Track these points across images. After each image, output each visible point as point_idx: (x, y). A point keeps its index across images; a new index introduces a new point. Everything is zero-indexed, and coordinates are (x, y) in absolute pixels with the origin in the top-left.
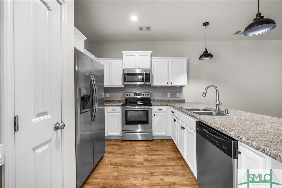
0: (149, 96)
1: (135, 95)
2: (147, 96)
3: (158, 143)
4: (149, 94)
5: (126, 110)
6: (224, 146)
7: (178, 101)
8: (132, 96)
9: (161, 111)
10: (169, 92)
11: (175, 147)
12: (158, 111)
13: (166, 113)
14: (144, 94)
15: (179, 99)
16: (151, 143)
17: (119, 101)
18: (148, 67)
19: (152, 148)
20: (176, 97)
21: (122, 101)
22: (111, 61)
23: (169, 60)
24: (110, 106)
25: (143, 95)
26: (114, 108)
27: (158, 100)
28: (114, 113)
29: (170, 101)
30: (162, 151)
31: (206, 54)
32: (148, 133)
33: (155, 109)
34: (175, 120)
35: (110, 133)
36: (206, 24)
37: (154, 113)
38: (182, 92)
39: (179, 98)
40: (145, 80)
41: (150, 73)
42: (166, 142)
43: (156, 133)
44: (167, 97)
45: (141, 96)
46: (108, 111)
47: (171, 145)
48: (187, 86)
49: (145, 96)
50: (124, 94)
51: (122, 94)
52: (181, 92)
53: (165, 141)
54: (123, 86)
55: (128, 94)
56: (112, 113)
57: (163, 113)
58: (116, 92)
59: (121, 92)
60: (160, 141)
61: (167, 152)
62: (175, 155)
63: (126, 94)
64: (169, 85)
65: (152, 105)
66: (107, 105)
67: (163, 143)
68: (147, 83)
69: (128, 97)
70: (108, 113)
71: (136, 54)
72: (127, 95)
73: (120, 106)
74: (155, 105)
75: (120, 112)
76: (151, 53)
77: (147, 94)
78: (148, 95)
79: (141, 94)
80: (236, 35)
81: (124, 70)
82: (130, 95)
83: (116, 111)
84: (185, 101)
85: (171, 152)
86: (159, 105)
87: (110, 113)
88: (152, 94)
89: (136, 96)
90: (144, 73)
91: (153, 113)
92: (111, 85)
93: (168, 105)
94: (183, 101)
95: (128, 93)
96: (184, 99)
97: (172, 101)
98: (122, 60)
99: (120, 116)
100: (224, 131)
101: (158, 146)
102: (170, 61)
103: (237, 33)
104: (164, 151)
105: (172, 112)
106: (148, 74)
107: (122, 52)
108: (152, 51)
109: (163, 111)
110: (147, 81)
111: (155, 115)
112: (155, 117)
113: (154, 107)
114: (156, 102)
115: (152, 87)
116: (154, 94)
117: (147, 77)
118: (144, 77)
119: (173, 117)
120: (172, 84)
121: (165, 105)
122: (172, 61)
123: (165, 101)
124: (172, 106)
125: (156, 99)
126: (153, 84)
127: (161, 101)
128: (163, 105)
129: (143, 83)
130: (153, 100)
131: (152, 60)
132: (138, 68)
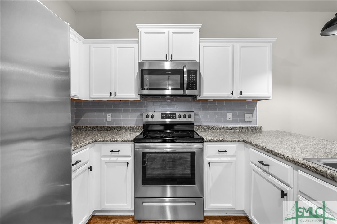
0: (192, 120)
1: (164, 117)
2: (187, 119)
4: (192, 114)
5: (143, 153)
7: (247, 128)
8: (157, 119)
9: (225, 154)
10: (230, 110)
12: (218, 154)
13: (234, 159)
14: (182, 114)
15: (249, 125)
17: (132, 129)
18: (192, 57)
20: (243, 121)
21: (138, 128)
22: (114, 45)
23: (234, 44)
24: (106, 142)
25: (180, 116)
26: (115, 147)
27: (208, 127)
28: (115, 159)
29: (232, 128)
32: (194, 204)
33: (210, 149)
34: (284, 194)
35: (107, 203)
37: (209, 160)
39: (250, 122)
40: (185, 85)
41: (196, 71)
43: (211, 205)
44: (226, 121)
45: (176, 118)
46: (104, 154)
48: (271, 98)
49: (182, 119)
50: (142, 114)
51: (137, 114)
52: (254, 111)
54: (139, 99)
55: (150, 114)
56: (112, 159)
57: (229, 159)
58: (126, 111)
59: (136, 110)
63: (145, 115)
64: (236, 96)
65: (201, 140)
66: (101, 139)
68: (189, 92)
69: (150, 120)
70: (103, 159)
71: (167, 30)
72: (147, 116)
73: (131, 141)
74: (209, 141)
75: (129, 157)
76: (197, 28)
77: (187, 114)
78: (190, 116)
79: (175, 114)
81: (141, 64)
82: (153, 117)
83: (120, 153)
84: (261, 128)
86: (218, 141)
87: (108, 159)
88: (197, 115)
89: (166, 118)
90: (185, 70)
91: (206, 160)
92: (113, 95)
93: (239, 141)
94: (257, 130)
96: (259, 125)
97: (236, 129)
98: (137, 44)
99: (129, 165)
102: (237, 46)
105: (261, 162)
106: (192, 73)
107: (136, 24)
108: (201, 24)
109: (227, 154)
110: (190, 86)
111: (209, 163)
112: (210, 168)
113: (208, 146)
114: (204, 131)
115: (199, 100)
116: (201, 114)
117: (191, 78)
118: (185, 79)
119: (265, 175)
120: (241, 93)
121: (233, 142)
122: (241, 47)
123: (222, 128)
124: (257, 146)
125: (205, 124)
126: (203, 94)
127: (215, 128)
128: (227, 141)
129: (181, 92)
130: (200, 127)
131: (201, 44)
132: (171, 60)
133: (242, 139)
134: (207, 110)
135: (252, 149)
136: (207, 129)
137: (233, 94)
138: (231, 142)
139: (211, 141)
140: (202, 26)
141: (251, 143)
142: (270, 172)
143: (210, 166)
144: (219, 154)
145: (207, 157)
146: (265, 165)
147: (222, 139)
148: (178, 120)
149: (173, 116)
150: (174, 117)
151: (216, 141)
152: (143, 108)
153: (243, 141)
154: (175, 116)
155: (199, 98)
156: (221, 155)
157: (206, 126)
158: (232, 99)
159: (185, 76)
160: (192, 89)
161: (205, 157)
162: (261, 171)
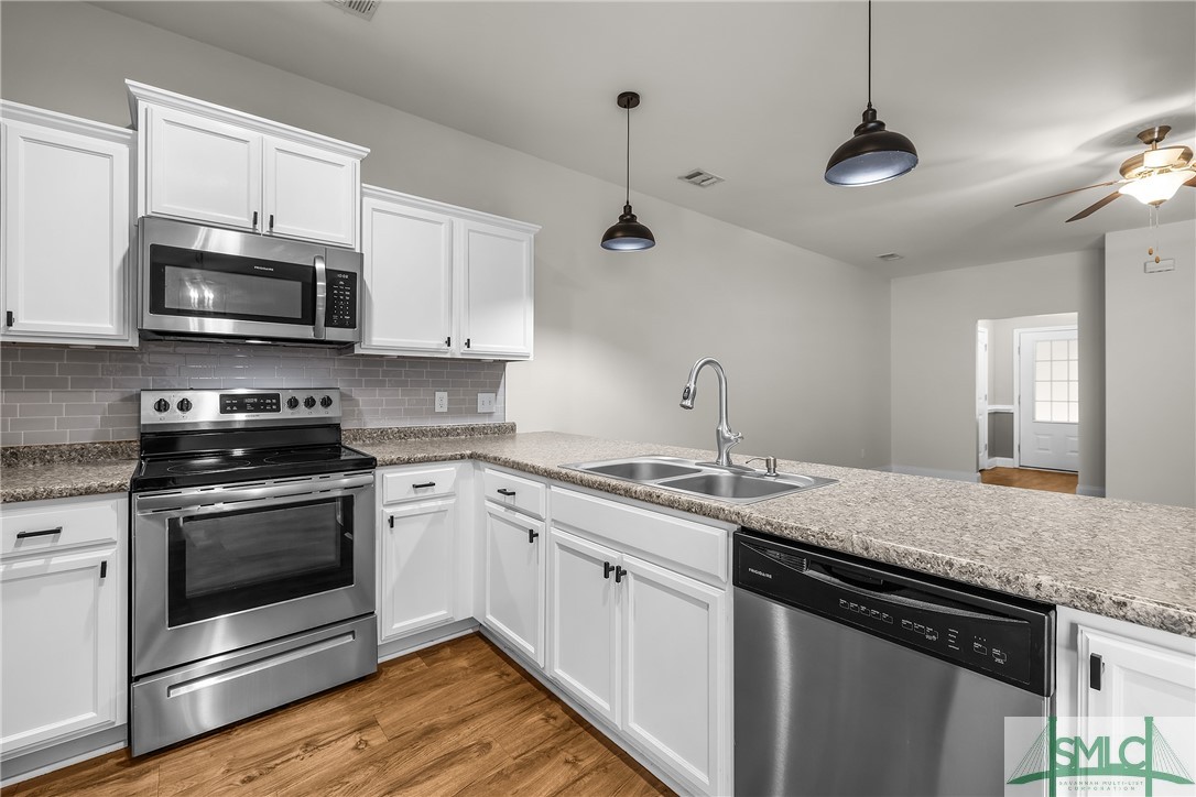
0: (332, 413)
1: (232, 405)
2: (318, 412)
3: (415, 682)
4: (334, 396)
5: (173, 522)
6: (976, 645)
7: (483, 430)
8: (207, 413)
9: (429, 492)
10: (441, 386)
11: (510, 670)
12: (412, 495)
13: (451, 501)
14: (301, 397)
15: (487, 421)
16: (370, 694)
17: (81, 456)
18: (338, 232)
19: (394, 724)
20: (474, 412)
21: (111, 451)
23: (454, 220)
25: (293, 403)
27: (383, 432)
28: (39, 561)
29: (449, 432)
30: (464, 721)
31: (628, 227)
32: (349, 639)
33: (392, 484)
34: (533, 535)
36: (629, 100)
37: (390, 511)
38: (501, 388)
39: (490, 414)
40: (321, 309)
41: (353, 276)
42: (456, 656)
43: (396, 626)
44: (433, 413)
45: (278, 410)
47: (486, 664)
48: (531, 358)
49: (302, 413)
50: (134, 399)
52: (498, 387)
53: (448, 650)
54: (134, 342)
55: (174, 398)
56: (19, 564)
57: (440, 503)
60: (419, 664)
61: (490, 717)
62: (535, 718)
64: (457, 351)
65: (368, 464)
67: (441, 668)
68: (333, 334)
69: (174, 417)
71: (257, 134)
72: (162, 406)
73: (118, 490)
74: (392, 463)
75: (107, 544)
76: (356, 156)
77: (318, 397)
78: (327, 402)
79: (277, 397)
80: (686, 185)
81: (140, 226)
82: (184, 406)
84: (513, 428)
85: (511, 710)
86: (414, 462)
88: (351, 399)
90: (320, 266)
91: (383, 512)
93: (462, 457)
94: (506, 431)
95: (166, 396)
96: (508, 420)
97: (458, 434)
99: (108, 571)
100: (984, 571)
101: (424, 700)
102: (461, 225)
103: (689, 177)
104: (473, 717)
105: (502, 492)
106: (342, 279)
107: (127, 81)
108: (369, 150)
109: (436, 490)
110: (335, 317)
111: (391, 520)
112: (392, 532)
113: (388, 476)
114: (372, 445)
115: (358, 355)
116: (363, 397)
117: (338, 295)
118: (321, 294)
119: (510, 515)
120: (468, 344)
121: (450, 459)
122: (469, 230)
123: (422, 433)
124: (496, 461)
125: (373, 423)
126: (370, 341)
127: (404, 435)
128: (436, 460)
129: (306, 332)
130: (358, 434)
131: (365, 199)
132: (271, 231)
133: (468, 452)
134: (381, 384)
135: (487, 470)
136: (382, 436)
137: (449, 345)
138: (445, 460)
139: (395, 464)
140: (369, 154)
141: (485, 458)
142: (518, 505)
143: (392, 526)
144: (416, 492)
145: (384, 506)
146: (509, 494)
147: (423, 455)
148: (286, 413)
149: (266, 402)
150: (271, 404)
151: (408, 462)
152: (137, 375)
153: (471, 457)
154: (274, 404)
155: (358, 351)
156: (420, 495)
157: (379, 429)
158: (448, 356)
159: (321, 284)
160: (341, 325)
161: (379, 508)
162: (502, 509)
